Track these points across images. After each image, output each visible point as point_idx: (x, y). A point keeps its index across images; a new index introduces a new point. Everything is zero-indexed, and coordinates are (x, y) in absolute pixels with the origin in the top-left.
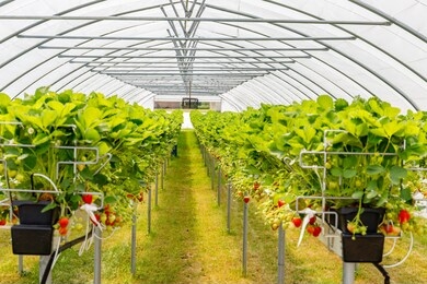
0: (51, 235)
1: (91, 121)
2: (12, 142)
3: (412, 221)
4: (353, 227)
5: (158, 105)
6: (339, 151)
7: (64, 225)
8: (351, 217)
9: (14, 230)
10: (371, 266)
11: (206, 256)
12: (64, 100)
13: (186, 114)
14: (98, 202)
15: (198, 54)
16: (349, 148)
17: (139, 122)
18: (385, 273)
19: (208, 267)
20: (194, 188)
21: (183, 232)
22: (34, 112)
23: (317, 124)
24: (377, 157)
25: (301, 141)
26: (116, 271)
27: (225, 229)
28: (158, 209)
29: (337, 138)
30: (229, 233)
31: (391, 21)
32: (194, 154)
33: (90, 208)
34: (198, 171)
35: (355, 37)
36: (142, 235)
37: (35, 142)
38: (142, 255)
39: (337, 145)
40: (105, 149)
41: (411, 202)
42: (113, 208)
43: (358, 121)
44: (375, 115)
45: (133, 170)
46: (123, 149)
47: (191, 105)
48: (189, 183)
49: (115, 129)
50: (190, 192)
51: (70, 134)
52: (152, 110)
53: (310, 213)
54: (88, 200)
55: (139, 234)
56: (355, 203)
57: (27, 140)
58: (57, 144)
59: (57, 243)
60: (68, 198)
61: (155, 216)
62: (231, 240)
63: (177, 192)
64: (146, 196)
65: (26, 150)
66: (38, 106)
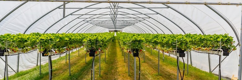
0: (94, 54)
1: (99, 38)
2: (89, 42)
3: (142, 51)
4: (134, 52)
5: (110, 31)
6: (133, 42)
7: (96, 52)
8: (134, 51)
9: (90, 53)
10: (137, 57)
11: (118, 59)
12: (96, 36)
13: (115, 33)
14: (101, 49)
15: (117, 21)
16: (134, 42)
17: (106, 38)
18: (139, 58)
19: (119, 61)
20: (117, 47)
21: (114, 55)
22: (92, 38)
23: (130, 38)
24: (137, 43)
25: (128, 41)
26: (102, 62)
27: (122, 55)
28: (110, 51)
29: (132, 40)
30: (123, 55)
31: (158, 13)
32: (117, 41)
33: (100, 50)
34: (117, 44)
35: (150, 17)
36: (107, 56)
37: (92, 42)
38: (107, 59)
39: (132, 41)
40: (101, 42)
41: (142, 49)
42: (103, 50)
43: (135, 38)
44: (137, 37)
45: (105, 45)
46: (104, 42)
47: (116, 31)
48: (116, 47)
49: (103, 39)
50: (116, 48)
51: (97, 41)
52: (108, 32)
53: (129, 50)
54: (99, 49)
55: (106, 56)
56: (135, 49)
57: (91, 41)
58: (95, 42)
59: (95, 55)
60: (97, 49)
61: (109, 53)
62: (123, 57)
63: (113, 48)
64: (107, 49)
65: (91, 43)
66: (92, 37)
